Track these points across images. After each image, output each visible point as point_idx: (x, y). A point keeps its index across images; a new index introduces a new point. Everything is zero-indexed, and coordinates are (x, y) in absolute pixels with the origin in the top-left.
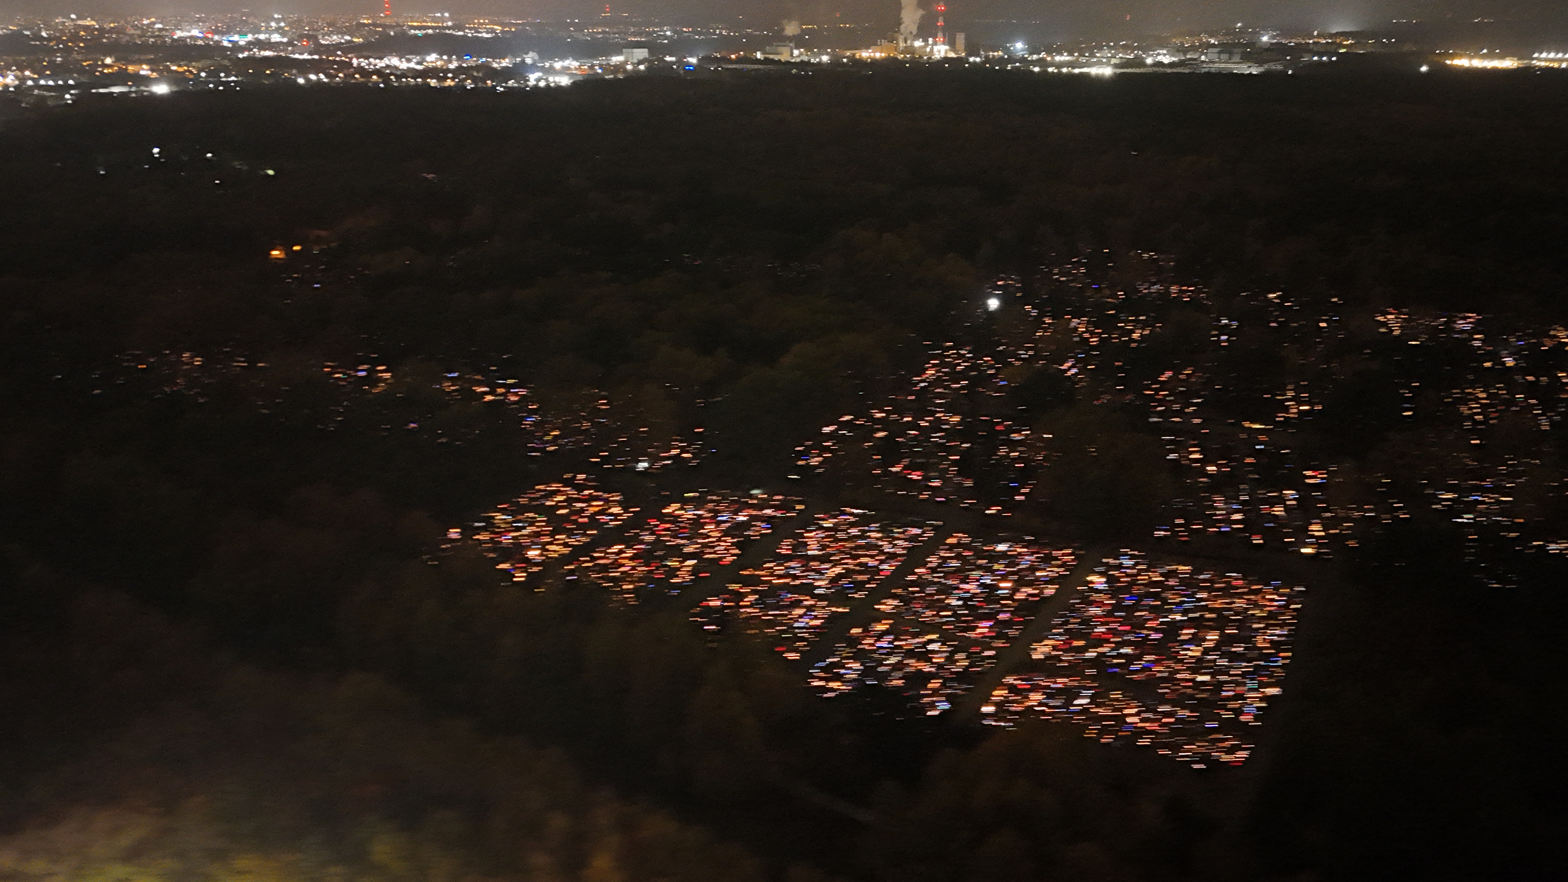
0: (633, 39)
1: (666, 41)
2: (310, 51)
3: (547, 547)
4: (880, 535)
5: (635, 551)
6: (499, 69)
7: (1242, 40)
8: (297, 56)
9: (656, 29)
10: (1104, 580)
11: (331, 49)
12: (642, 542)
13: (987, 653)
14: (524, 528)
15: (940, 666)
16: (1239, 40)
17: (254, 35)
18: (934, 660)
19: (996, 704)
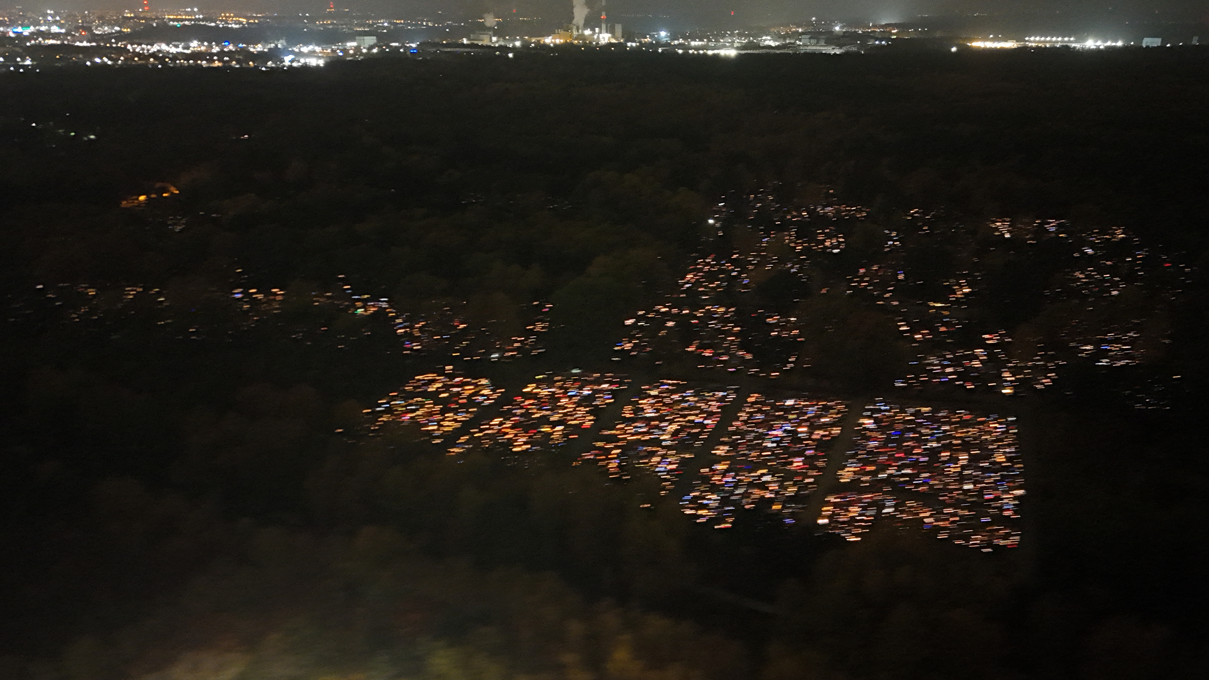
0: (358, 29)
1: (385, 31)
2: (89, 39)
3: (442, 423)
4: (696, 399)
5: (513, 422)
6: (255, 52)
7: (821, 30)
8: (78, 44)
9: (374, 22)
10: (872, 421)
11: (106, 37)
12: (515, 415)
13: (807, 481)
14: (417, 410)
15: (777, 493)
16: (819, 30)
17: (35, 26)
18: (770, 488)
19: (828, 517)
